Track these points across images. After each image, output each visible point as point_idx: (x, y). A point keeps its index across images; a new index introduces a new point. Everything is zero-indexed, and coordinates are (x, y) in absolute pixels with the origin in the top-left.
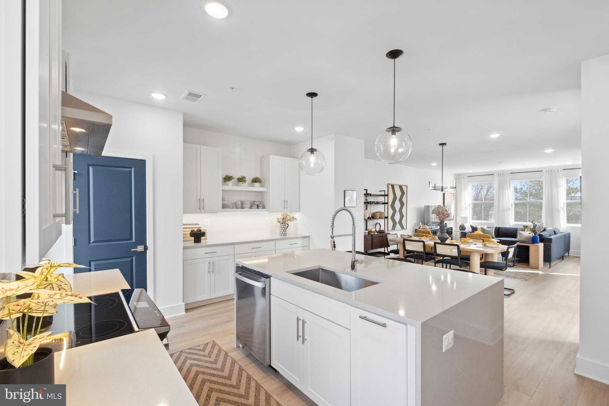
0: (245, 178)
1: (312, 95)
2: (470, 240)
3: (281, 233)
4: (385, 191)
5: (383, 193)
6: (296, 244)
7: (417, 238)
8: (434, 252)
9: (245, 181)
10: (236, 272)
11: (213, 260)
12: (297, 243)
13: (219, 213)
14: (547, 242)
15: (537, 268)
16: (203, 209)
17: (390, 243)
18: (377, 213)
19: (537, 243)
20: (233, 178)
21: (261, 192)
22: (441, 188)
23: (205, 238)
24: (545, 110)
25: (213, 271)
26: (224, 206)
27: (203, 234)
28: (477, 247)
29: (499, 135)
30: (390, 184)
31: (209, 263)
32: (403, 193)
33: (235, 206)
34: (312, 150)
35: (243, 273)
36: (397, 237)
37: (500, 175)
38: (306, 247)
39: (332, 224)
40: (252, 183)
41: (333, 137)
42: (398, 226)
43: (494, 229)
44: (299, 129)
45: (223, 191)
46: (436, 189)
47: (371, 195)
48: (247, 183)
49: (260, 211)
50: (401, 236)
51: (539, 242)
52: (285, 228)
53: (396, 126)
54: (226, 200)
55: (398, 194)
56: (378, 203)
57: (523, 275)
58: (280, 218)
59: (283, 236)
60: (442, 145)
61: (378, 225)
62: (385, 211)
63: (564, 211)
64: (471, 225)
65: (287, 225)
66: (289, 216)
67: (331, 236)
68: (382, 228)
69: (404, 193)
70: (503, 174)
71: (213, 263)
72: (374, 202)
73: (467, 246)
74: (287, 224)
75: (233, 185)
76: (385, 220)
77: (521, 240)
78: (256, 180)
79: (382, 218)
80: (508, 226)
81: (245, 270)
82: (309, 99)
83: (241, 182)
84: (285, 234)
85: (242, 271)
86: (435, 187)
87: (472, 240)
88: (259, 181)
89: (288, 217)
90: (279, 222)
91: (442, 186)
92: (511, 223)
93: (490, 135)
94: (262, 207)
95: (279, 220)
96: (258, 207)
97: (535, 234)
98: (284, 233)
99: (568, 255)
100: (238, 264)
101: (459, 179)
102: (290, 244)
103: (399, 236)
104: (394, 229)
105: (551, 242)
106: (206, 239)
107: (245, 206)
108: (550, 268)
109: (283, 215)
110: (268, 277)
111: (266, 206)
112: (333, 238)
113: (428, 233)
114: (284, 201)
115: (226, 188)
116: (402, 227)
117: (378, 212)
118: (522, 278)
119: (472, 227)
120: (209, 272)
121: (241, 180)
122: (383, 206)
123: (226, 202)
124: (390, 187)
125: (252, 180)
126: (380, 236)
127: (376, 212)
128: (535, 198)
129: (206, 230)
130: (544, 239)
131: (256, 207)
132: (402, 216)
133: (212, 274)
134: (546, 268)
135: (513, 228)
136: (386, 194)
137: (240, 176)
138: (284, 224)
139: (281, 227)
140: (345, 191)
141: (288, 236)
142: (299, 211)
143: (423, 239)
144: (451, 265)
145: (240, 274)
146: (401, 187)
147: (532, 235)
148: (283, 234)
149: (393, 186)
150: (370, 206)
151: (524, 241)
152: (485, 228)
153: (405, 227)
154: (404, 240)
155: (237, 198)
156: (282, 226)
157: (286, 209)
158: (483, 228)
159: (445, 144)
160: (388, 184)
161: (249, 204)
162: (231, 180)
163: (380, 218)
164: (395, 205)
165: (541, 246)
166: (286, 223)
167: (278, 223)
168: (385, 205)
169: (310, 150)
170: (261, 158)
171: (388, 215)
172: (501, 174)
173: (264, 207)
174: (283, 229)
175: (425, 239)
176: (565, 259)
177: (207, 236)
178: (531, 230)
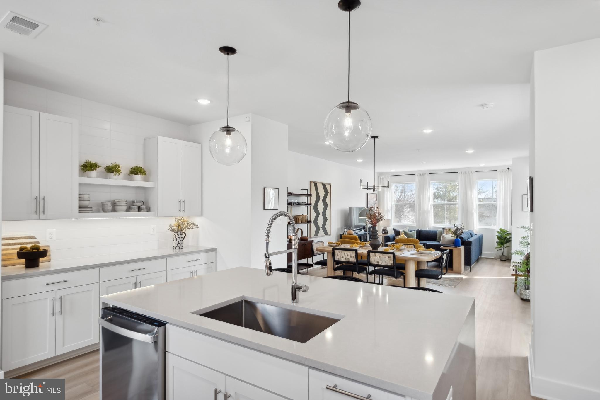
0: (119, 167)
1: (228, 50)
2: (402, 246)
3: (176, 245)
4: (307, 190)
5: (305, 192)
6: (197, 260)
7: (347, 246)
8: (368, 262)
9: (118, 172)
10: (103, 318)
11: (60, 294)
12: (199, 260)
13: (73, 219)
14: (467, 244)
15: (459, 273)
16: (44, 214)
17: (315, 252)
18: (299, 217)
19: (459, 246)
20: (99, 167)
21: (144, 188)
22: (373, 187)
23: (47, 259)
24: (483, 105)
25: (61, 312)
26: (82, 209)
27: (44, 253)
28: (411, 254)
29: (432, 130)
30: (312, 182)
31: (54, 300)
32: (326, 192)
33: (101, 209)
34: (228, 130)
35: (116, 319)
36: (323, 245)
37: (420, 175)
38: (211, 264)
39: (267, 236)
40: (130, 174)
41: (250, 118)
42: (321, 232)
43: (416, 232)
44: (204, 102)
45: (80, 184)
46: (369, 188)
47: (292, 195)
48: (122, 174)
49: (143, 216)
50: (328, 244)
51: (460, 245)
52: (181, 239)
53: (351, 100)
54: (86, 199)
55: (322, 193)
56: (299, 204)
57: (449, 281)
58: (173, 224)
59: (177, 251)
60: (374, 138)
61: (300, 231)
62: (307, 214)
63: (476, 213)
64: (393, 229)
65: (184, 235)
66: (187, 221)
67: (265, 254)
68: (305, 235)
69: (328, 193)
70: (423, 174)
71: (61, 298)
72: (295, 203)
73: (402, 253)
74: (184, 233)
75: (98, 177)
76: (307, 224)
77: (444, 243)
78: (135, 171)
79: (305, 222)
80: (428, 229)
81: (119, 313)
82: (224, 56)
83: (111, 172)
84: (181, 247)
85: (114, 315)
86: (368, 186)
87: (404, 246)
88: (142, 172)
89: (186, 223)
90: (173, 231)
91: (374, 185)
92: (431, 225)
93: (423, 130)
94: (146, 210)
95: (172, 228)
96: (139, 209)
97: (457, 237)
98: (179, 245)
99: (481, 257)
100: (107, 304)
101: (382, 179)
102: (189, 261)
103: (326, 244)
104: (318, 236)
105: (471, 245)
106: (49, 261)
107: (118, 208)
108: (470, 271)
109: (178, 221)
110: (161, 324)
111: (152, 208)
112: (268, 257)
113: (355, 238)
114: (180, 201)
115: (86, 180)
116: (326, 233)
117: (300, 215)
118: (449, 285)
119: (395, 230)
120: (53, 314)
121: (112, 169)
122: (305, 207)
123: (86, 203)
124: (313, 185)
125: (130, 171)
126: (303, 245)
127: (298, 215)
128: (442, 200)
129: (48, 246)
130: (465, 242)
131: (137, 210)
132: (325, 220)
133: (59, 318)
134: (467, 272)
135: (433, 231)
136: (308, 194)
137: (110, 163)
138: (179, 233)
139: (175, 238)
140: (264, 189)
141: (185, 250)
142: (201, 215)
143: (355, 247)
144: (383, 276)
145: (110, 321)
146: (324, 185)
147: (454, 238)
148: (178, 248)
149: (316, 184)
150: (291, 208)
151: (446, 245)
152: (407, 231)
153: (329, 233)
154: (334, 249)
155: (105, 196)
156: (177, 236)
157: (182, 212)
158: (405, 231)
159: (377, 137)
160: (311, 182)
161: (126, 205)
162: (95, 169)
163: (302, 223)
164: (318, 207)
165: (462, 248)
166: (183, 231)
167: (171, 232)
168: (307, 207)
169: (225, 129)
170: (145, 139)
171: (310, 219)
172: (422, 175)
173: (149, 210)
174: (178, 240)
175: (356, 247)
176: (480, 262)
177: (50, 255)
178: (453, 233)
